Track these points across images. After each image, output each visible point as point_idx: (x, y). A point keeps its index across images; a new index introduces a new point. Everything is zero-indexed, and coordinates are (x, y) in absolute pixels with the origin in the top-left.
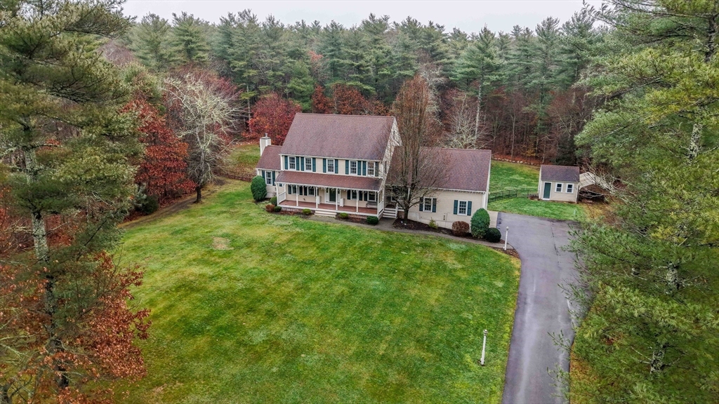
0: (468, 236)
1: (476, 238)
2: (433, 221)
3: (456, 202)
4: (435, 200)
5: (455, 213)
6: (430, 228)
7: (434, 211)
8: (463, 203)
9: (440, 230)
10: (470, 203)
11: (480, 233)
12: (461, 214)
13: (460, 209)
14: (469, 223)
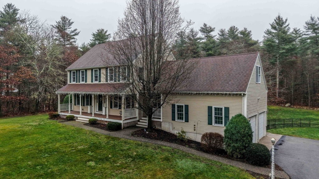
0: (221, 153)
1: (230, 157)
2: (183, 132)
3: (210, 108)
4: (187, 107)
5: (210, 123)
6: (180, 140)
7: (187, 121)
8: (218, 110)
9: (190, 143)
10: (227, 109)
11: (235, 149)
12: (216, 125)
13: (216, 118)
14: (223, 134)
